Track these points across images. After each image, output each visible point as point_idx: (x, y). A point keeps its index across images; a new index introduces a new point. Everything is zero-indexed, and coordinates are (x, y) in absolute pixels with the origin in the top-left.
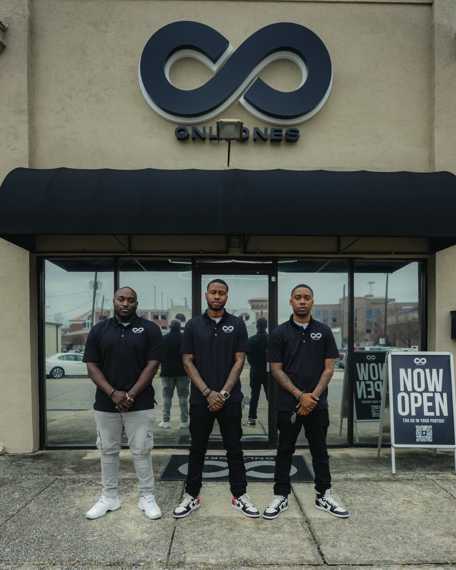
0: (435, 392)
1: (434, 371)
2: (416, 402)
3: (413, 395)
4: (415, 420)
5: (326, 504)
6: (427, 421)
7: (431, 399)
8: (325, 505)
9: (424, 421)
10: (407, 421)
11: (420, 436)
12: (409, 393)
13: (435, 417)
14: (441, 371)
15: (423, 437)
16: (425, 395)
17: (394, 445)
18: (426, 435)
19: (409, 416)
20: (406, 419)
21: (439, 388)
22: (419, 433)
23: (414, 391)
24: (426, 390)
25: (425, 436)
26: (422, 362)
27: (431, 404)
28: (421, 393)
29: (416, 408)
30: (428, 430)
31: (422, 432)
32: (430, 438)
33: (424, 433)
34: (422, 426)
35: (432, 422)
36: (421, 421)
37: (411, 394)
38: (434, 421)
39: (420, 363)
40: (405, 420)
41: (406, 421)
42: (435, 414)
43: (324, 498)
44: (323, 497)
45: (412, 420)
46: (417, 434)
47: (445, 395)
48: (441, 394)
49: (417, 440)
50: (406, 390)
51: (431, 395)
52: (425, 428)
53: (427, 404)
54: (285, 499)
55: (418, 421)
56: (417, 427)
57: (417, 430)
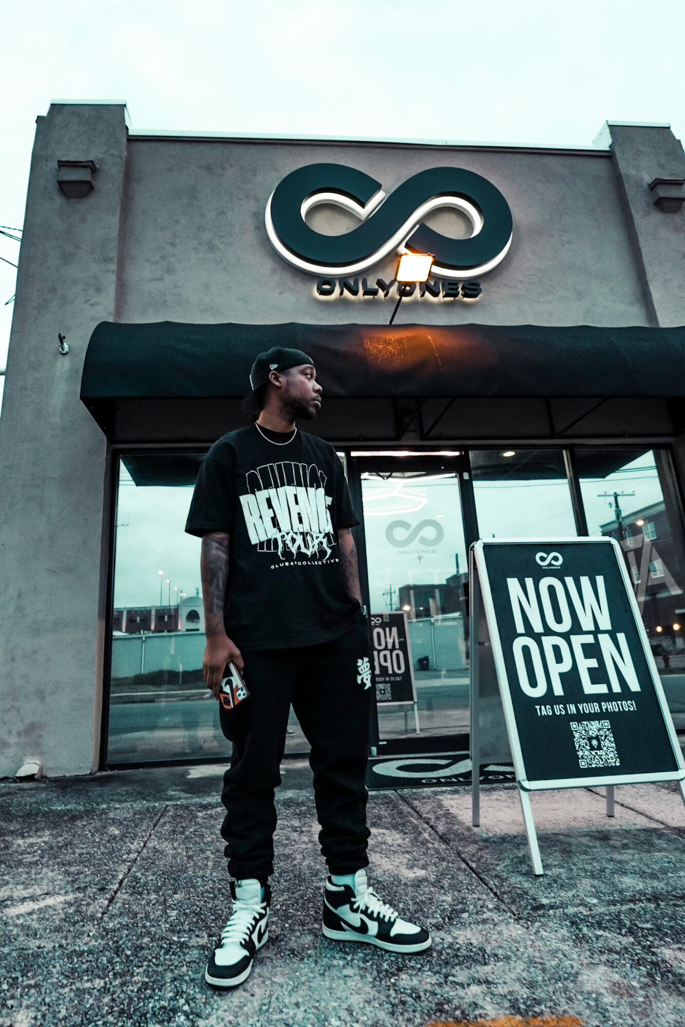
0: (597, 632)
1: (585, 581)
2: (559, 659)
3: (548, 642)
4: (565, 709)
5: (362, 920)
6: (594, 708)
7: (592, 651)
8: (358, 924)
9: (586, 708)
10: (545, 711)
11: (587, 753)
12: (537, 638)
13: (610, 697)
14: (600, 580)
15: (593, 753)
16: (577, 640)
17: (527, 784)
18: (600, 748)
19: (549, 698)
20: (543, 707)
21: (605, 623)
22: (583, 742)
23: (548, 632)
24: (576, 628)
25: (598, 752)
26: (553, 562)
27: (593, 663)
28: (566, 636)
29: (561, 674)
30: (602, 733)
31: (590, 739)
32: (612, 755)
33: (595, 743)
34: (585, 723)
35: (607, 709)
36: (581, 708)
37: (544, 639)
38: (612, 707)
39: (550, 564)
40: (540, 709)
41: (544, 713)
42: (610, 687)
43: (355, 903)
44: (353, 899)
45: (559, 709)
46: (577, 746)
47: (621, 637)
48: (612, 634)
49: (583, 764)
50: (529, 631)
51: (590, 639)
52: (594, 727)
53: (585, 664)
54: (264, 908)
55: (572, 709)
56: (574, 725)
57: (577, 735)
